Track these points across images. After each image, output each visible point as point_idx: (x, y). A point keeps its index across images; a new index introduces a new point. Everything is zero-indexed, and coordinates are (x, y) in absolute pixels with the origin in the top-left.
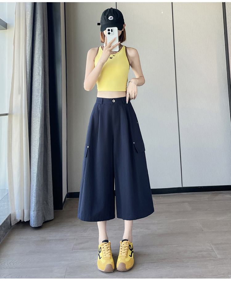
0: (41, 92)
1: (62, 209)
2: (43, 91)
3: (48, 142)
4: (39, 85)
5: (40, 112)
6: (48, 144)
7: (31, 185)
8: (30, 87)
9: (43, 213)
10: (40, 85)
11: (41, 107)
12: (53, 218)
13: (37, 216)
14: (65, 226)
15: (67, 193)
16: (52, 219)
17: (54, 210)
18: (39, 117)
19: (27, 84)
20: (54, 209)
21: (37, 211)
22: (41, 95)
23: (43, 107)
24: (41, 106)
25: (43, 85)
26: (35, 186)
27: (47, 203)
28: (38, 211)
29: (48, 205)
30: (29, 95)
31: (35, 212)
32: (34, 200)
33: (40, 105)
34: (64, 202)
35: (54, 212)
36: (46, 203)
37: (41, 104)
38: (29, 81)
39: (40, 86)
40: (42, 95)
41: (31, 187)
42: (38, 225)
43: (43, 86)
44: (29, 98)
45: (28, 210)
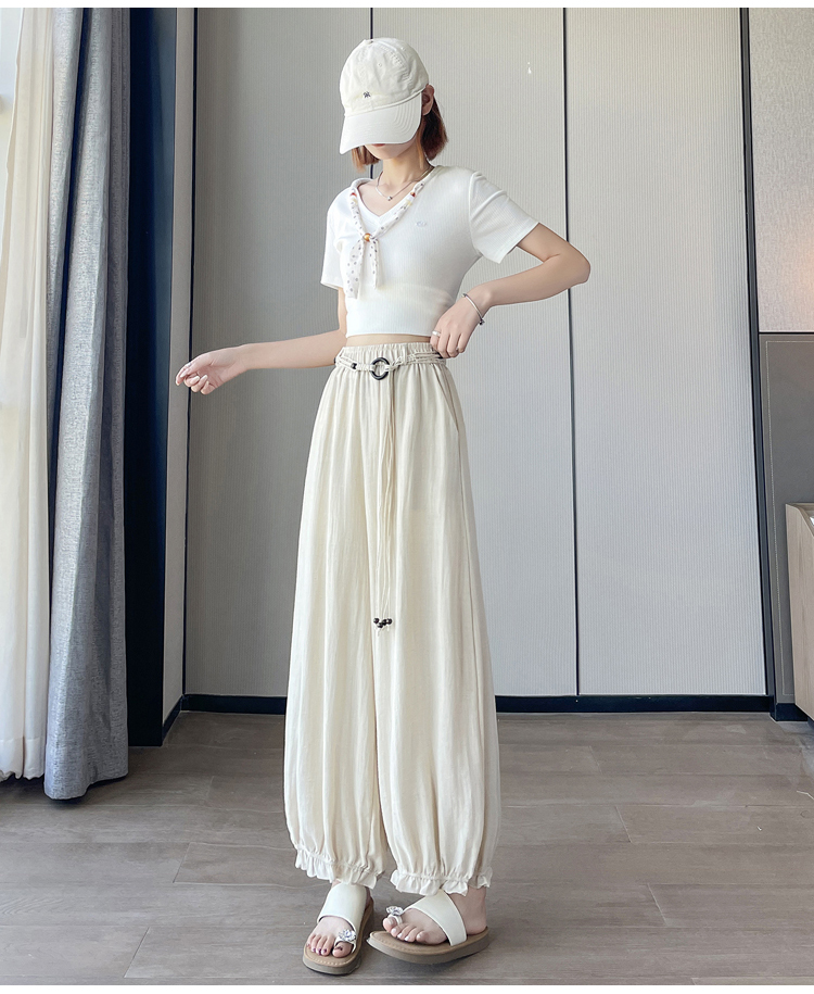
0: (94, 334)
2: (100, 330)
4: (90, 308)
5: (88, 404)
8: (58, 313)
9: (89, 755)
10: (94, 307)
11: (91, 385)
12: (126, 772)
13: (69, 763)
16: (123, 774)
17: (130, 744)
19: (48, 303)
21: (68, 744)
22: (94, 342)
23: (99, 383)
24: (91, 380)
25: (103, 307)
27: (107, 722)
28: (72, 744)
29: (110, 729)
30: (55, 340)
31: (62, 750)
33: (88, 378)
35: (131, 753)
42: (71, 791)
45: (38, 740)
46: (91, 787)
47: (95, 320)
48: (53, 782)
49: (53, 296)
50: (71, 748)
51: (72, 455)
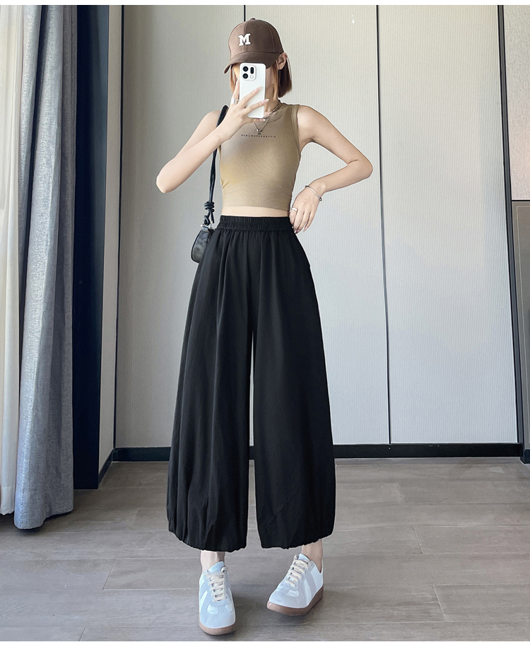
2: (56, 204)
4: (48, 189)
5: (48, 252)
6: (66, 326)
7: (20, 428)
8: (26, 192)
9: (46, 497)
10: (51, 188)
11: (49, 240)
12: (72, 508)
13: (31, 502)
14: (97, 531)
16: (70, 510)
18: (44, 264)
19: (19, 185)
20: (76, 487)
21: (30, 490)
22: (51, 212)
23: (55, 239)
24: (49, 237)
25: (58, 188)
26: (28, 430)
27: (58, 473)
28: (33, 490)
29: (61, 478)
31: (27, 494)
32: (24, 466)
33: (47, 235)
36: (55, 472)
37: (51, 233)
38: (25, 178)
39: (51, 192)
40: (55, 212)
41: (20, 434)
42: (33, 523)
43: (57, 192)
45: (10, 487)
46: (47, 519)
47: (52, 197)
48: (19, 518)
49: (23, 181)
50: (33, 493)
51: (36, 285)
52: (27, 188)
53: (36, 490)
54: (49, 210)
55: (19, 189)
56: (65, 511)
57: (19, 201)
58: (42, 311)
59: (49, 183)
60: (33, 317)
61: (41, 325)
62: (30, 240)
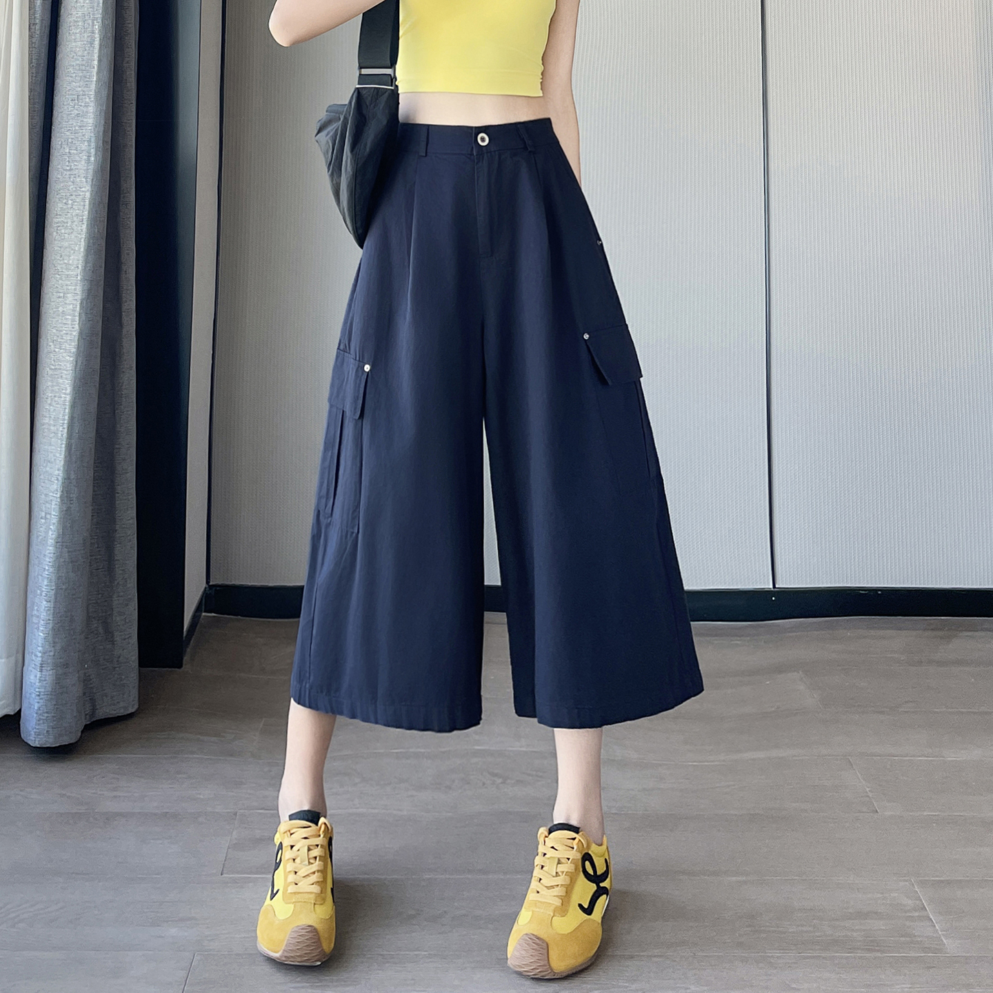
0: (98, 80)
1: (180, 666)
2: (107, 75)
3: (121, 325)
4: (91, 43)
5: (90, 177)
6: (124, 331)
7: (34, 538)
8: (44, 51)
9: (86, 681)
10: (97, 43)
11: (93, 151)
12: (136, 707)
13: (58, 691)
14: (192, 753)
15: (204, 585)
16: (131, 710)
17: (141, 665)
18: (84, 199)
19: (31, 37)
20: (143, 661)
21: (55, 666)
22: (97, 93)
23: (104, 150)
24: (93, 145)
25: (110, 43)
26: (51, 541)
27: (109, 634)
28: (62, 666)
29: (113, 642)
30: (41, 89)
31: (49, 674)
32: (44, 615)
33: (89, 141)
34: (189, 631)
35: (141, 677)
36: (101, 630)
37: (97, 138)
38: (42, 20)
39: (96, 51)
40: (104, 93)
41: (34, 548)
42: (60, 735)
43: (109, 50)
44: (40, 106)
45: (13, 659)
46: (88, 728)
47: (100, 61)
48: (32, 721)
49: (38, 27)
50: (60, 672)
51: (66, 244)
52: (46, 41)
53: (66, 665)
54: (93, 86)
55: (31, 43)
56: (122, 712)
57: (30, 68)
58: (79, 297)
59: (93, 32)
60: (61, 309)
61: (77, 327)
62: (52, 151)
